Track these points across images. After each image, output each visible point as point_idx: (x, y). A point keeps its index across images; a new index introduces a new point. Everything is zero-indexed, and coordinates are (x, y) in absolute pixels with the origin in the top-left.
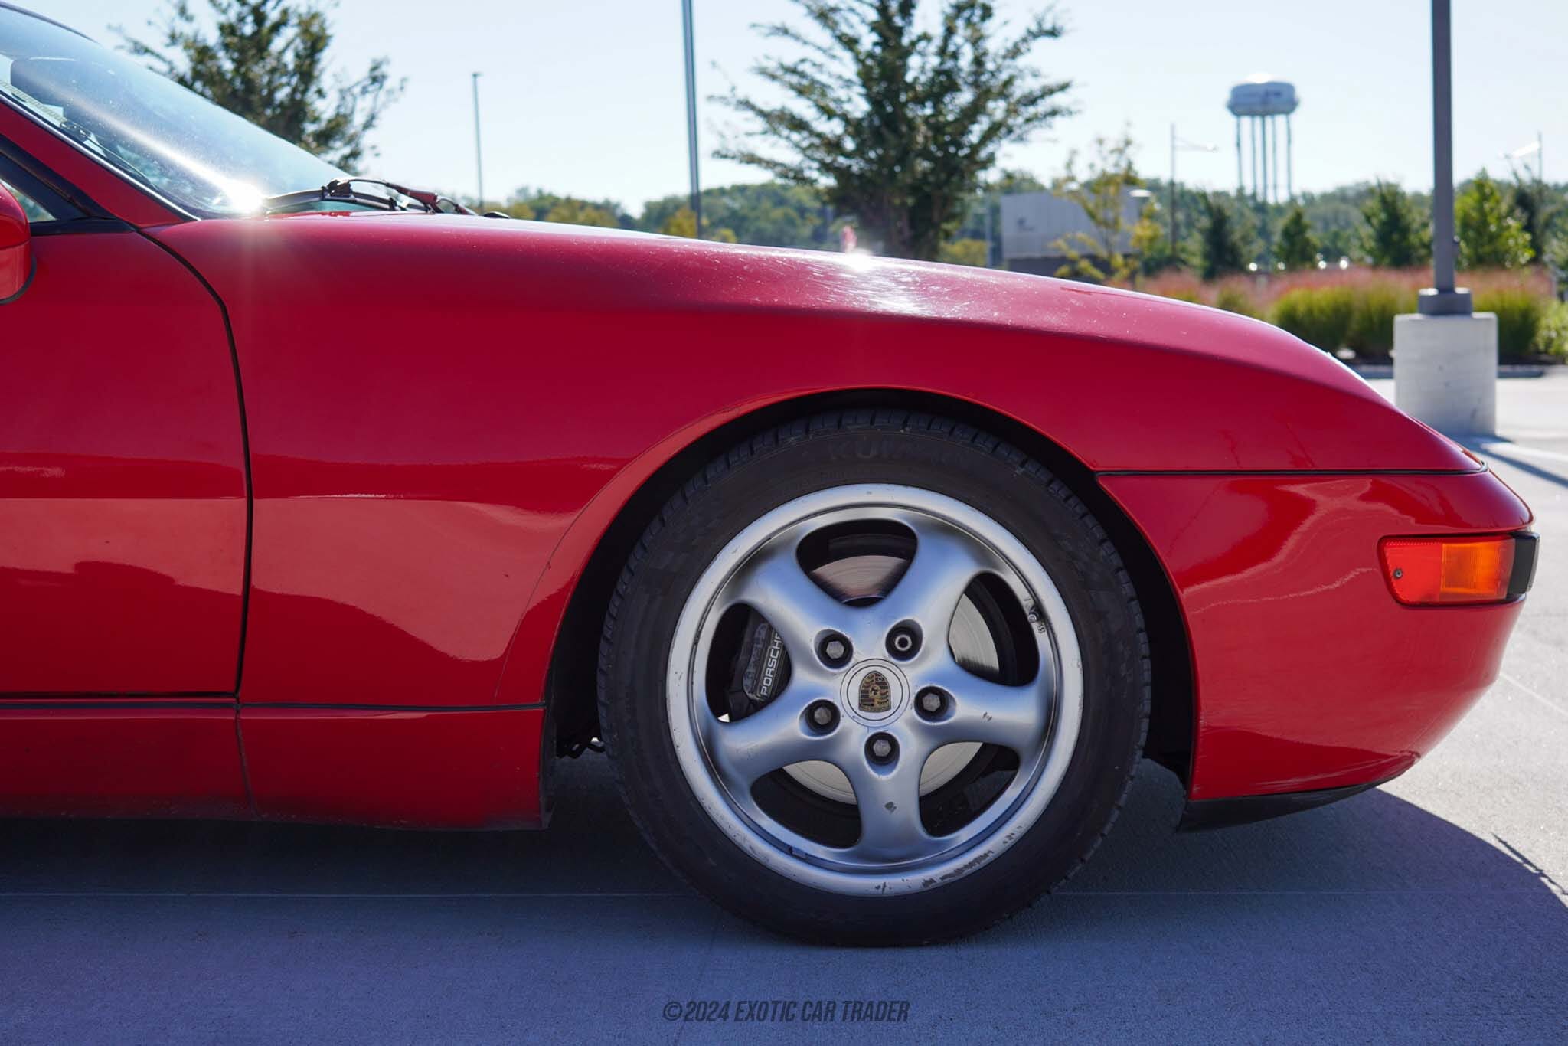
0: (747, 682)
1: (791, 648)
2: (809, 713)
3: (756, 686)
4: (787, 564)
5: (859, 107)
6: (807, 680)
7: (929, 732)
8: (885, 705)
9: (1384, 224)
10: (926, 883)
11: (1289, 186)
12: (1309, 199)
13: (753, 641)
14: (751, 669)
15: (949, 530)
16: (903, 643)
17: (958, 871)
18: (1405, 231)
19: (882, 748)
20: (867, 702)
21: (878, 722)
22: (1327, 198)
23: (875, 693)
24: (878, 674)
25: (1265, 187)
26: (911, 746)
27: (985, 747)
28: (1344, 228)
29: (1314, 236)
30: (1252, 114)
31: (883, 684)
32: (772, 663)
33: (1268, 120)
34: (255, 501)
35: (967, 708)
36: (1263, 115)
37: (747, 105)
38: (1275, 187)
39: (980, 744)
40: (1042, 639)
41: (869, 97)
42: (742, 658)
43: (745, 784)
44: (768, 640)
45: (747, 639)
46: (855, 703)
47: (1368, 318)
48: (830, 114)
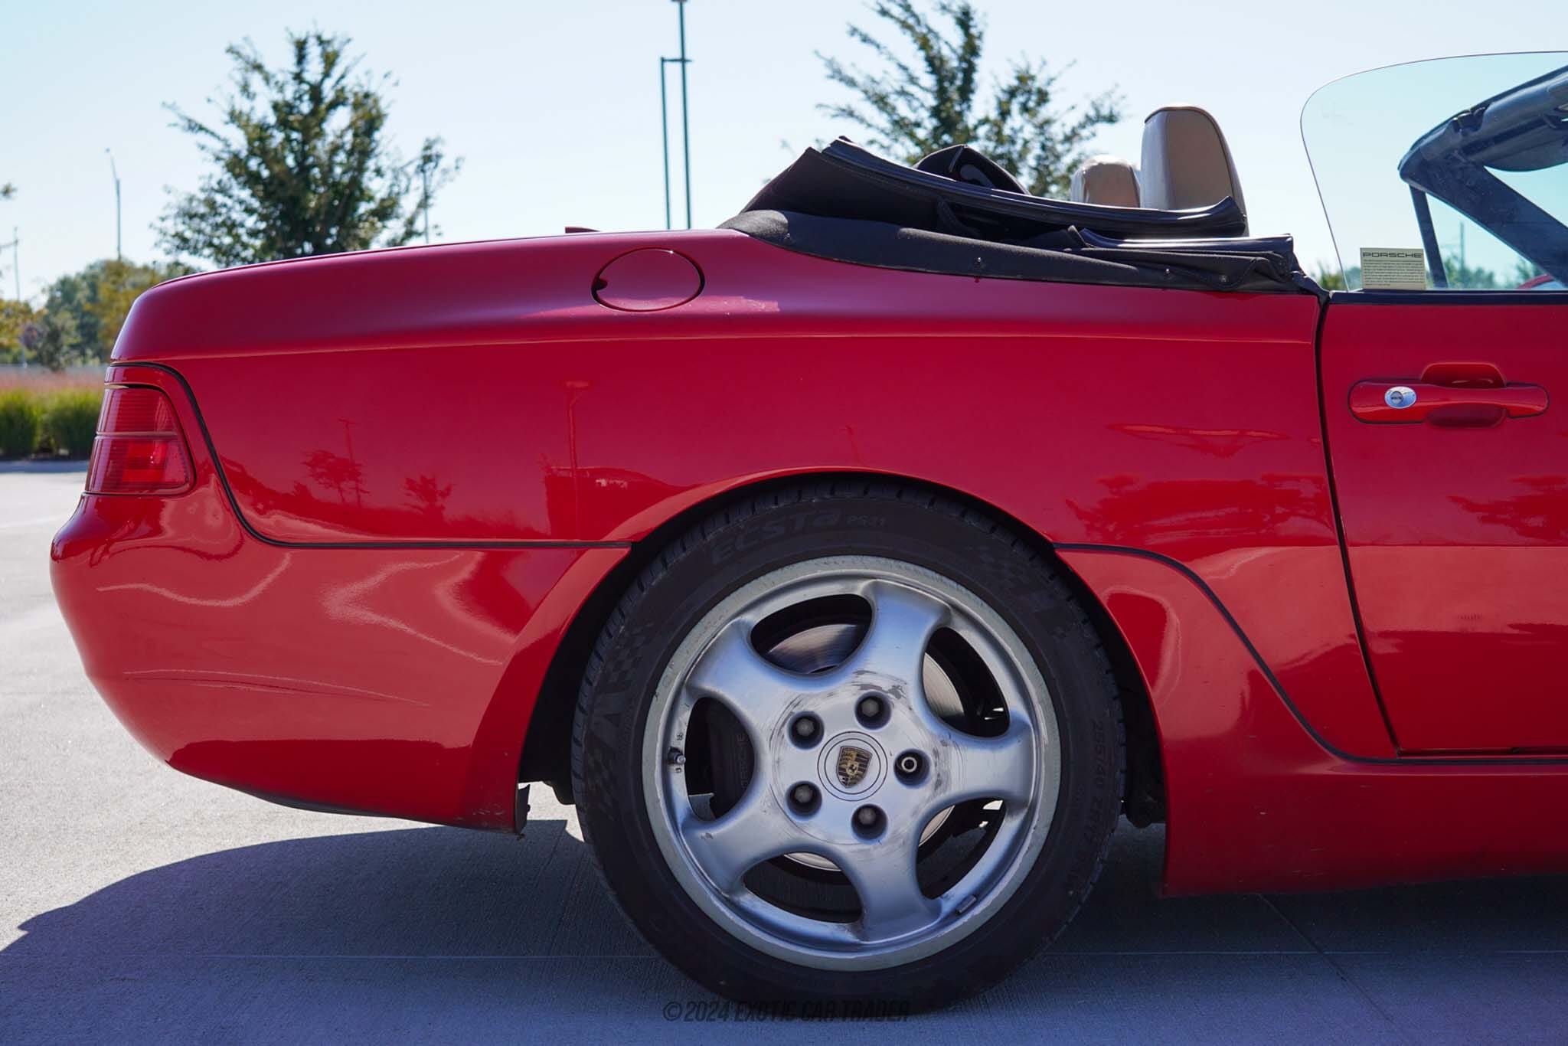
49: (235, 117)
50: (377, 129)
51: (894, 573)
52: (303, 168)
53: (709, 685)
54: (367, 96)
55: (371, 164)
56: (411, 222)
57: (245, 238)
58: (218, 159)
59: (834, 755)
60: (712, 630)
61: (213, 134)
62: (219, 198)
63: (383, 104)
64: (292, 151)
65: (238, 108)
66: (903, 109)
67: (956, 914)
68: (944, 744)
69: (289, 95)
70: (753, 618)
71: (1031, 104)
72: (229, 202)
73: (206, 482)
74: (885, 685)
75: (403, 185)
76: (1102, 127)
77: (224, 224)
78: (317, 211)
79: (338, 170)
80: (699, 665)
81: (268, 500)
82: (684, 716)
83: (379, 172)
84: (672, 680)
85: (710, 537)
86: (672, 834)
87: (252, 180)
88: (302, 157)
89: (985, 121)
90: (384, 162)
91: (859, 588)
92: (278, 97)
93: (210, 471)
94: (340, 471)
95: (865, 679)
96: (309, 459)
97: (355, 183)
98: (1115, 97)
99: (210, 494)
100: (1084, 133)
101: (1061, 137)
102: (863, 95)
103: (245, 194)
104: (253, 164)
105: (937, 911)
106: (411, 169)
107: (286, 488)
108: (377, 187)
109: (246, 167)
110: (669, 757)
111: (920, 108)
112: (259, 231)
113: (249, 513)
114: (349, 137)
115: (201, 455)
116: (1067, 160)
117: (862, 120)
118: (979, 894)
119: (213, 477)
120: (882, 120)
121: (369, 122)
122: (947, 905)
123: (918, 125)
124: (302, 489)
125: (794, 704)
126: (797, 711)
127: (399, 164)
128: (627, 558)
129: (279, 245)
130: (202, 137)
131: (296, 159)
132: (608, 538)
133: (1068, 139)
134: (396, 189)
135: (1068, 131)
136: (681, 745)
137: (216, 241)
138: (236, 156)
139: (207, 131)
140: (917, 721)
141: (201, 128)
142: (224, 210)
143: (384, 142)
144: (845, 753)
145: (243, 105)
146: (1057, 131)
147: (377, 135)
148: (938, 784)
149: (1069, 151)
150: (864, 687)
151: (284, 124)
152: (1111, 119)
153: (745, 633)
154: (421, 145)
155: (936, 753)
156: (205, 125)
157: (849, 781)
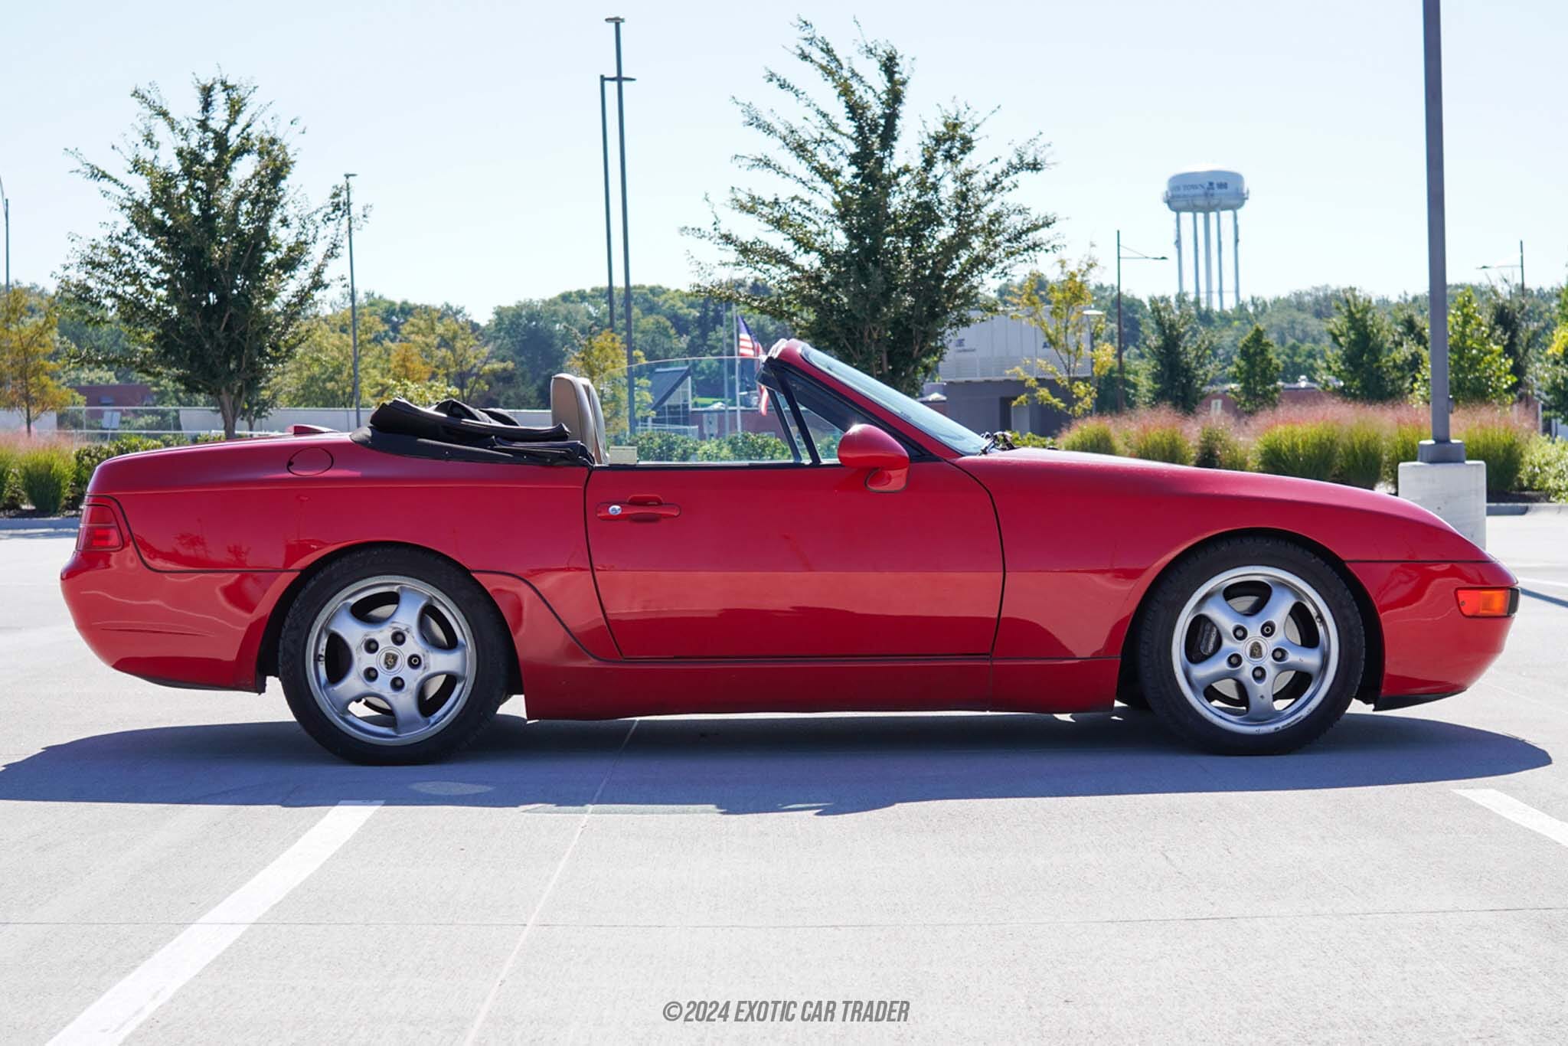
0: (1202, 648)
1: (1221, 632)
2: (1229, 660)
3: (1206, 648)
4: (1220, 598)
5: (839, 240)
6: (1229, 644)
7: (1277, 666)
8: (1260, 655)
9: (1351, 343)
10: (1276, 729)
11: (1237, 292)
12: (1261, 308)
13: (1204, 631)
14: (1204, 642)
15: (1284, 585)
16: (1268, 630)
17: (1289, 724)
18: (1376, 352)
19: (1258, 673)
20: (1252, 654)
21: (1258, 662)
22: (1281, 304)
23: (1256, 651)
24: (1257, 643)
25: (1209, 292)
26: (1271, 671)
27: (1297, 672)
28: (1302, 341)
29: (1277, 357)
30: (1194, 209)
31: (1260, 647)
32: (1213, 639)
33: (1213, 215)
34: (1007, 574)
35: (1293, 657)
36: (1206, 211)
37: (727, 239)
38: (1221, 292)
39: (1294, 672)
40: (1321, 629)
41: (848, 230)
42: (1199, 638)
43: (1202, 690)
44: (1211, 630)
45: (1201, 630)
46: (1248, 655)
47: (1351, 453)
48: (807, 247)
49: (138, 166)
50: (284, 178)
51: (409, 583)
52: (207, 218)
53: (335, 628)
54: (273, 142)
55: (278, 214)
56: (318, 272)
57: (148, 287)
58: (123, 207)
59: (383, 656)
60: (334, 606)
61: (116, 181)
62: (124, 248)
63: (290, 151)
64: (197, 200)
65: (142, 157)
66: (822, 157)
67: (436, 723)
68: (427, 651)
69: (194, 142)
70: (353, 601)
71: (955, 151)
72: (134, 253)
73: (128, 545)
74: (403, 628)
75: (311, 233)
76: (1025, 176)
77: (127, 273)
78: (222, 263)
79: (242, 219)
80: (330, 620)
81: (155, 553)
82: (324, 641)
83: (284, 222)
84: (317, 626)
85: (333, 568)
86: (319, 691)
87: (156, 229)
88: (206, 205)
89: (906, 170)
90: (290, 211)
91: (395, 589)
92: (184, 144)
93: (129, 541)
94: (195, 541)
95: (395, 625)
96: (178, 536)
97: (262, 233)
98: (1038, 144)
99: (130, 550)
100: (1006, 182)
101: (984, 185)
102: (781, 142)
103: (149, 244)
104: (157, 213)
105: (429, 722)
106: (318, 217)
107: (166, 548)
108: (285, 237)
109: (150, 216)
110: (317, 658)
111: (839, 154)
112: (164, 282)
113: (146, 559)
114: (253, 188)
115: (126, 533)
116: (989, 210)
117: (778, 170)
118: (445, 715)
119: (131, 543)
120: (801, 169)
121: (276, 172)
122: (432, 721)
123: (838, 173)
124: (176, 552)
125: (366, 635)
126: (368, 638)
127: (306, 213)
128: (299, 576)
129: (184, 297)
130: (105, 184)
131: (200, 208)
132: (292, 568)
133: (991, 187)
134: (303, 238)
135: (990, 178)
136: (323, 653)
137: (119, 291)
138: (139, 205)
139: (110, 178)
140: (416, 642)
141: (104, 176)
142: (128, 260)
143: (290, 192)
144: (387, 656)
145: (146, 154)
146: (979, 181)
147: (283, 184)
148: (425, 668)
149: (991, 200)
150: (395, 628)
151: (188, 172)
152: (1035, 167)
153: (349, 608)
154: (330, 192)
155: (424, 656)
156: (108, 172)
157: (389, 667)
